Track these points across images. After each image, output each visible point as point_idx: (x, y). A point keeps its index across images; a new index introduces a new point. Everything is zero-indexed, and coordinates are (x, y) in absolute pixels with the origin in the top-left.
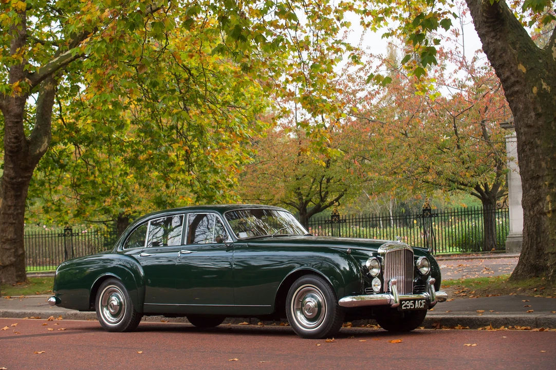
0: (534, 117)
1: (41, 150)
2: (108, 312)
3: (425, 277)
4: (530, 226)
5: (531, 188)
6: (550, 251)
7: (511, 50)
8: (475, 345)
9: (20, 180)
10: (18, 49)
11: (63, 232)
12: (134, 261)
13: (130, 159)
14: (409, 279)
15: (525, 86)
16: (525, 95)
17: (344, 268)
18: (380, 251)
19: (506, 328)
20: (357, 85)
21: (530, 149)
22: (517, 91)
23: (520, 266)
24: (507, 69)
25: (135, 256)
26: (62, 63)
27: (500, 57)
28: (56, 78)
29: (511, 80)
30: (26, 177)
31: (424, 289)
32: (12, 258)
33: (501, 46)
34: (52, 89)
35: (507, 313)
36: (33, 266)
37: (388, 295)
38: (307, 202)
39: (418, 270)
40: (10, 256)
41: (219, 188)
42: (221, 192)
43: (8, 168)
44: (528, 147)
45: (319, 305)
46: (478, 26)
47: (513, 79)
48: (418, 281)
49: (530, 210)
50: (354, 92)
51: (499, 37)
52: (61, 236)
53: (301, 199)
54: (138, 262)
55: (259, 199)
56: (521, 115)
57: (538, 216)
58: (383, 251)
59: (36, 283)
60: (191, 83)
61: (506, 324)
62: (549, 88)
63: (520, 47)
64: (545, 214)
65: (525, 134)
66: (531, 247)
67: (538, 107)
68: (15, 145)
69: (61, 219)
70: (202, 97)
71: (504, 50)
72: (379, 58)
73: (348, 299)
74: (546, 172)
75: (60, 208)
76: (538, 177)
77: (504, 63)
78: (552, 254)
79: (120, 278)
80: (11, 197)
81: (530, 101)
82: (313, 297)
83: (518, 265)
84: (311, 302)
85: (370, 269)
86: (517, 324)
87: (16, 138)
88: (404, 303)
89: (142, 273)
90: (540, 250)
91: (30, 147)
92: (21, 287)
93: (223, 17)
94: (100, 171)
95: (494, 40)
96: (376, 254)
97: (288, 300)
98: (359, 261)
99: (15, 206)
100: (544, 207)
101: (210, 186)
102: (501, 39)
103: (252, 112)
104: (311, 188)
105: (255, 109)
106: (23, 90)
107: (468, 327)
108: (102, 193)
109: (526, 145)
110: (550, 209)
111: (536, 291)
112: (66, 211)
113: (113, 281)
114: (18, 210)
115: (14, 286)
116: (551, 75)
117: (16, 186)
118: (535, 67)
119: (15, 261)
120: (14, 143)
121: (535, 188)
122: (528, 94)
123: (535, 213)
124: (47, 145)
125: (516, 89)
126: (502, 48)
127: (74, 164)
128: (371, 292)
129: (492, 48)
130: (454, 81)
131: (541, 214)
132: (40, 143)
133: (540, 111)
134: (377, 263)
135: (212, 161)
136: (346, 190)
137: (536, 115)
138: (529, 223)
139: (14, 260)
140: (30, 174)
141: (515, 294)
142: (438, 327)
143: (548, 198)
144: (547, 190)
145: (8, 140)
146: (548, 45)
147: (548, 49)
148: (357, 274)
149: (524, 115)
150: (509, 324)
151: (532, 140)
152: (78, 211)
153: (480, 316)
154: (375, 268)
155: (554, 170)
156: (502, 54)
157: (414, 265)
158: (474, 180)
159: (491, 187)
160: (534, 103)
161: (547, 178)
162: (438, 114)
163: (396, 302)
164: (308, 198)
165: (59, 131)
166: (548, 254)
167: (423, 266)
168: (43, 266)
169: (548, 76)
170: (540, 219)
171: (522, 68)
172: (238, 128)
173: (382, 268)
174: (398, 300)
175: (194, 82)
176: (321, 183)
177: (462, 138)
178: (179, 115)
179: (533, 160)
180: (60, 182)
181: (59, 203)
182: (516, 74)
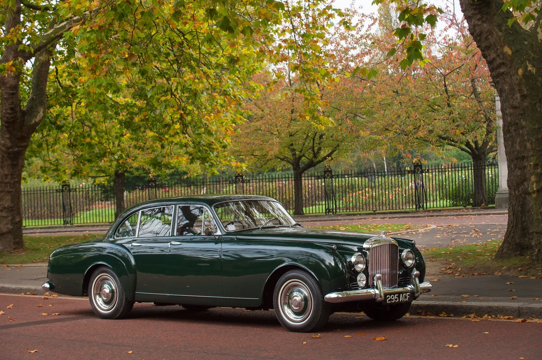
0: (519, 98)
1: (37, 120)
2: (100, 299)
3: (410, 269)
4: (515, 205)
5: (516, 168)
6: (535, 231)
7: (496, 32)
8: (456, 346)
9: (16, 149)
10: (12, 29)
11: (61, 188)
12: (125, 250)
13: (125, 122)
14: (394, 272)
15: (510, 67)
16: (511, 77)
17: (330, 264)
18: (365, 245)
19: (490, 317)
20: (350, 43)
21: (515, 130)
22: (503, 73)
23: (506, 245)
24: (493, 51)
25: (126, 245)
26: (56, 35)
27: (486, 39)
28: (51, 49)
29: (497, 62)
30: (22, 147)
31: (408, 281)
32: (9, 226)
33: (487, 29)
34: (47, 59)
35: (491, 298)
36: (32, 219)
37: (373, 290)
38: (300, 158)
39: (402, 262)
40: (8, 224)
41: (214, 149)
42: (215, 153)
43: (5, 138)
44: (513, 128)
45: (305, 299)
46: (464, 8)
47: (499, 61)
48: (402, 273)
49: (515, 190)
50: (347, 50)
51: (485, 19)
52: (59, 192)
53: (294, 155)
54: (129, 251)
55: (253, 155)
56: (506, 96)
57: (523, 196)
58: (368, 246)
59: (33, 250)
60: (185, 46)
61: (489, 312)
62: (535, 70)
63: (506, 29)
64: (530, 194)
65: (511, 115)
66: (516, 226)
67: (523, 88)
68: (11, 116)
69: (59, 178)
70: (195, 60)
71: (490, 32)
72: (371, 18)
73: (333, 295)
74: (531, 153)
75: (57, 168)
76: (523, 158)
77: (490, 45)
78: (537, 233)
79: (111, 267)
80: (8, 166)
81: (515, 83)
82: (299, 291)
83: (504, 243)
84: (298, 297)
85: (356, 264)
86: (500, 312)
87: (12, 109)
88: (389, 297)
89: (133, 262)
90: (524, 229)
91: (26, 118)
92: (19, 255)
93: (211, 9)
94: (97, 132)
95: (480, 23)
96: (361, 249)
97: (275, 294)
98: (344, 257)
99: (11, 175)
100: (528, 187)
101: (204, 148)
102: (487, 22)
103: (245, 74)
104: (304, 145)
105: (248, 70)
106: (16, 69)
107: (452, 315)
108: (99, 155)
109: (511, 126)
110: (535, 189)
111: (521, 270)
112: (64, 171)
113: (104, 269)
114: (14, 178)
115: (12, 253)
116: (536, 57)
117: (12, 155)
118: (521, 49)
119: (13, 229)
120: (10, 114)
121: (520, 169)
122: (513, 75)
123: (520, 192)
124: (42, 114)
125: (502, 70)
126: (488, 30)
127: (71, 125)
128: (356, 287)
129: (478, 30)
130: (444, 39)
131: (526, 194)
132: (35, 113)
133: (525, 92)
134: (362, 259)
135: (206, 124)
136: (338, 146)
137: (521, 96)
138: (514, 202)
139: (11, 227)
140: (26, 144)
141: (500, 274)
142: (423, 314)
143: (533, 178)
144: (532, 171)
145: (4, 111)
146: (534, 26)
147: (534, 30)
148: (342, 270)
149: (510, 96)
150: (492, 312)
151: (518, 121)
152: (76, 171)
153: (464, 303)
154: (360, 263)
155: (539, 150)
156: (488, 36)
157: (399, 257)
158: (463, 138)
159: (480, 143)
160: (519, 85)
161: (532, 158)
162: (428, 72)
163: (381, 297)
164: (302, 154)
165: (55, 94)
166: (532, 233)
167: (408, 259)
168: (42, 219)
169: (534, 58)
170: (525, 198)
171: (507, 50)
172: (231, 90)
173: (367, 264)
174: (382, 295)
175: (188, 45)
176: (314, 140)
177: (452, 96)
178: (167, 103)
179: (518, 140)
180: (58, 142)
181: (57, 163)
182: (501, 56)
